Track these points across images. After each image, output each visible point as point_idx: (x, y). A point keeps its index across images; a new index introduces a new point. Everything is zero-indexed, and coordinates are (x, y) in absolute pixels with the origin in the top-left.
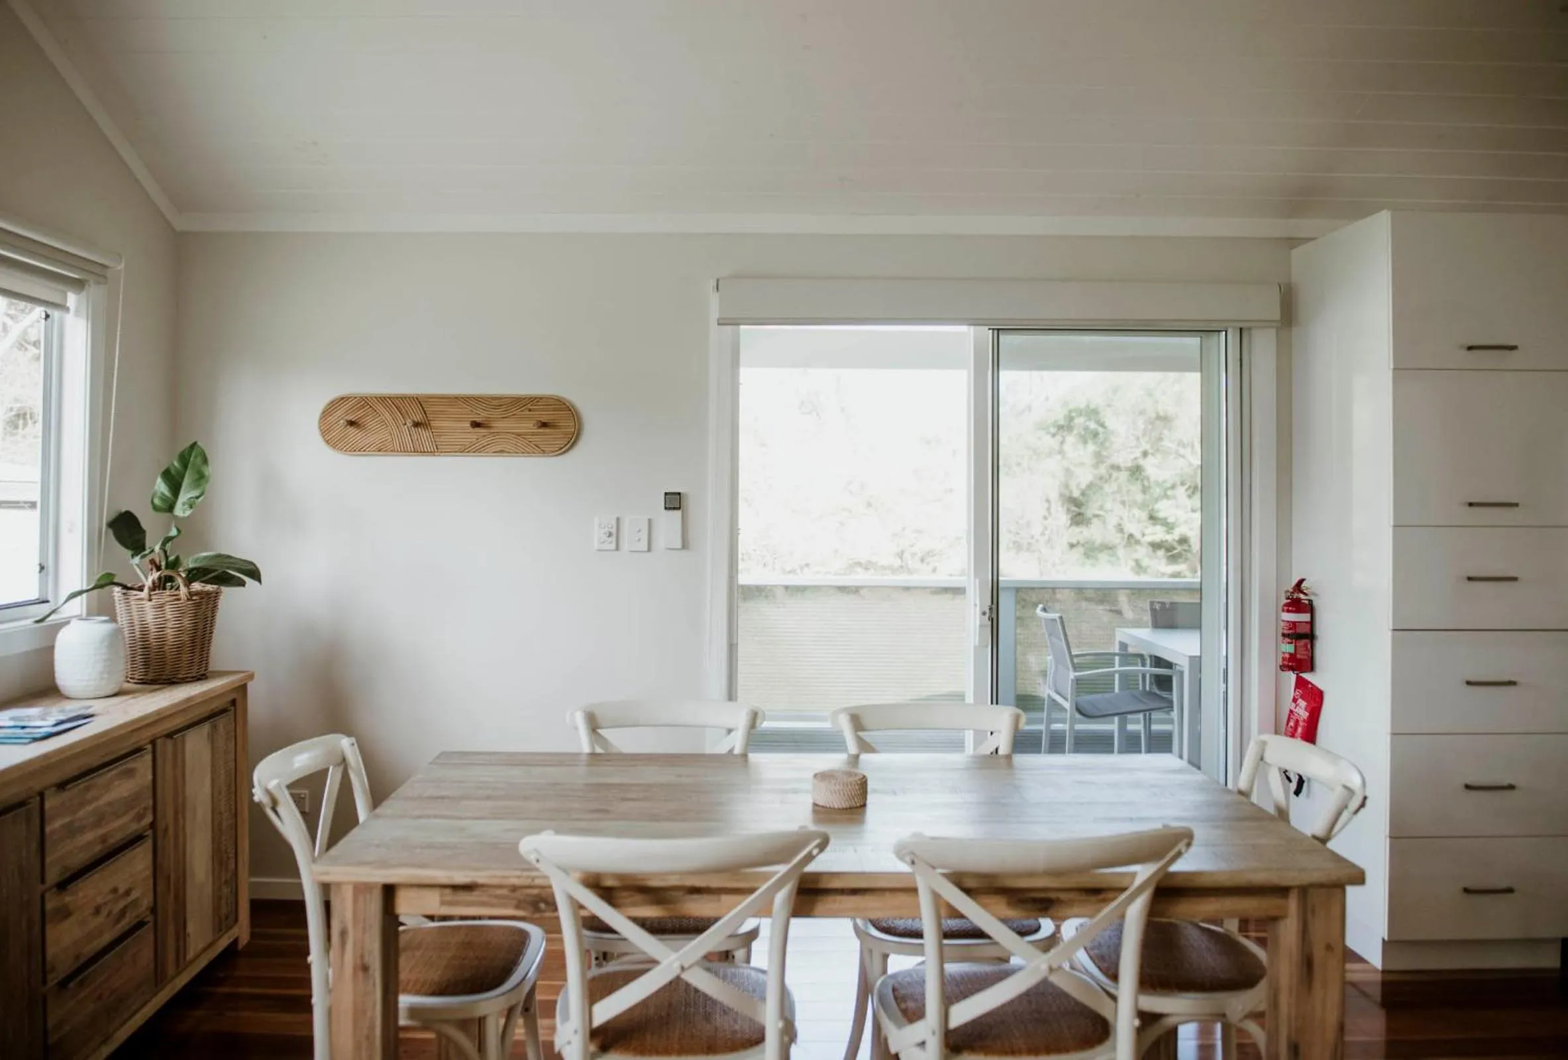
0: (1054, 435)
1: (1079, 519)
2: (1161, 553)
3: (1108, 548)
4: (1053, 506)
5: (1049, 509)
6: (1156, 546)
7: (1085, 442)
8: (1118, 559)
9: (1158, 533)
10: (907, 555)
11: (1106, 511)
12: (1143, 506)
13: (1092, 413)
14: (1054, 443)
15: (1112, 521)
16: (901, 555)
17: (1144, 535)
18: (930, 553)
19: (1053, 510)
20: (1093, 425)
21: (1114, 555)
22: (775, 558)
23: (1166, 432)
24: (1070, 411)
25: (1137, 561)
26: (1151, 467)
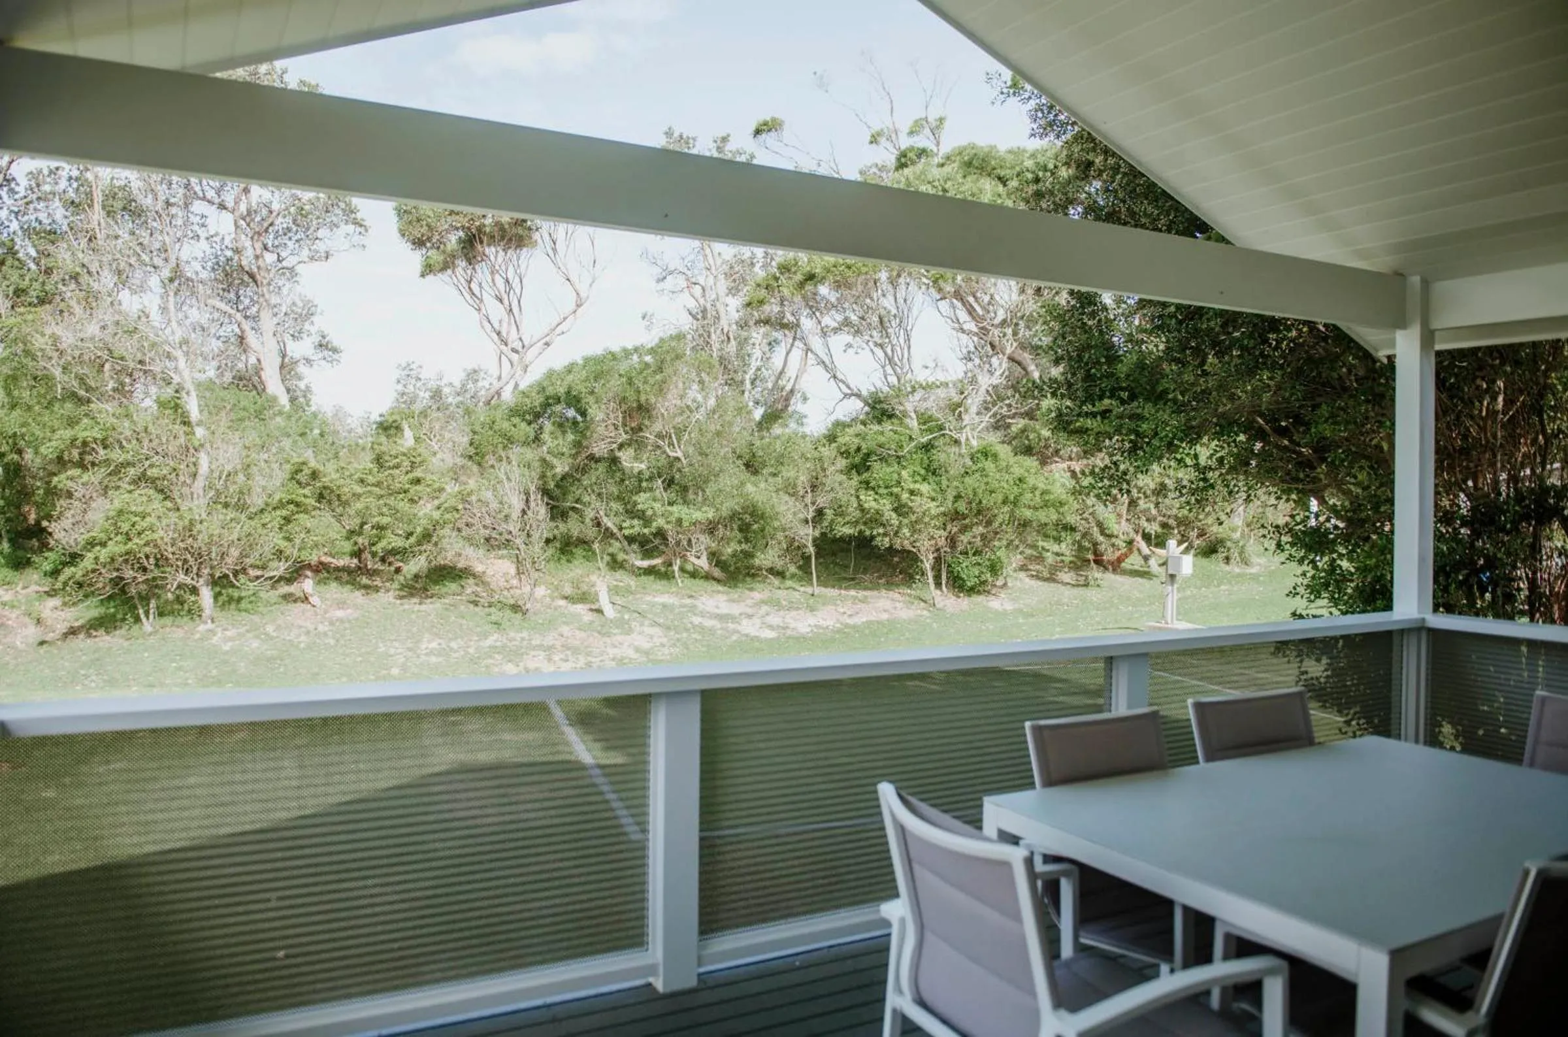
0: (530, 423)
1: (558, 513)
2: (635, 547)
3: (583, 542)
4: (532, 497)
5: (527, 501)
6: (631, 540)
7: (564, 433)
8: (594, 553)
9: (635, 527)
10: (367, 555)
11: (584, 504)
12: (619, 498)
13: (573, 400)
14: (530, 431)
15: (590, 514)
16: (357, 554)
17: (621, 529)
18: (394, 552)
19: (532, 504)
20: (571, 413)
21: (591, 550)
22: (201, 563)
23: (647, 422)
24: (547, 398)
25: (612, 555)
26: (626, 458)
